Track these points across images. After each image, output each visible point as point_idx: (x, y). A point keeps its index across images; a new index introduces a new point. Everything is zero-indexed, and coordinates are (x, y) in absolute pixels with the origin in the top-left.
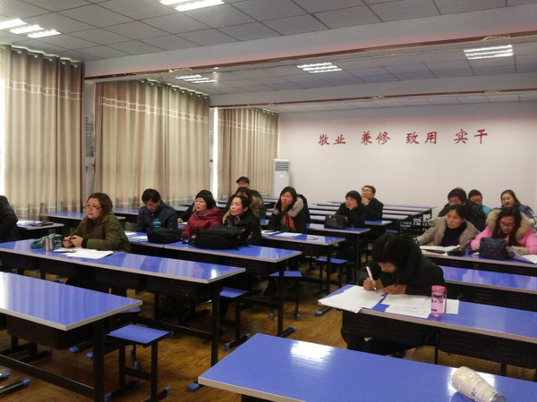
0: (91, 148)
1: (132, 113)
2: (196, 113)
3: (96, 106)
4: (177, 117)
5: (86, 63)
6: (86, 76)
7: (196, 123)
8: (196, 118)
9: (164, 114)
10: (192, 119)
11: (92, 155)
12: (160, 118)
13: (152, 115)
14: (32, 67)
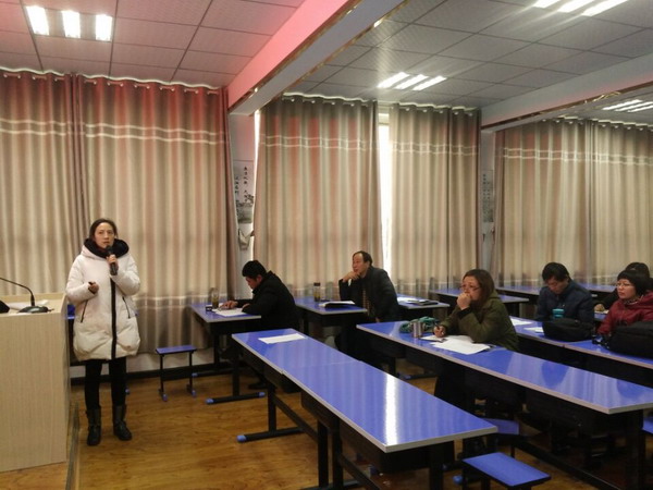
0: (490, 211)
1: (544, 164)
2: (637, 153)
3: (496, 159)
4: (607, 161)
5: (483, 109)
6: (483, 124)
7: (636, 168)
8: (636, 160)
9: (587, 160)
10: (630, 162)
11: (491, 219)
12: (582, 166)
13: (571, 163)
14: (421, 124)
